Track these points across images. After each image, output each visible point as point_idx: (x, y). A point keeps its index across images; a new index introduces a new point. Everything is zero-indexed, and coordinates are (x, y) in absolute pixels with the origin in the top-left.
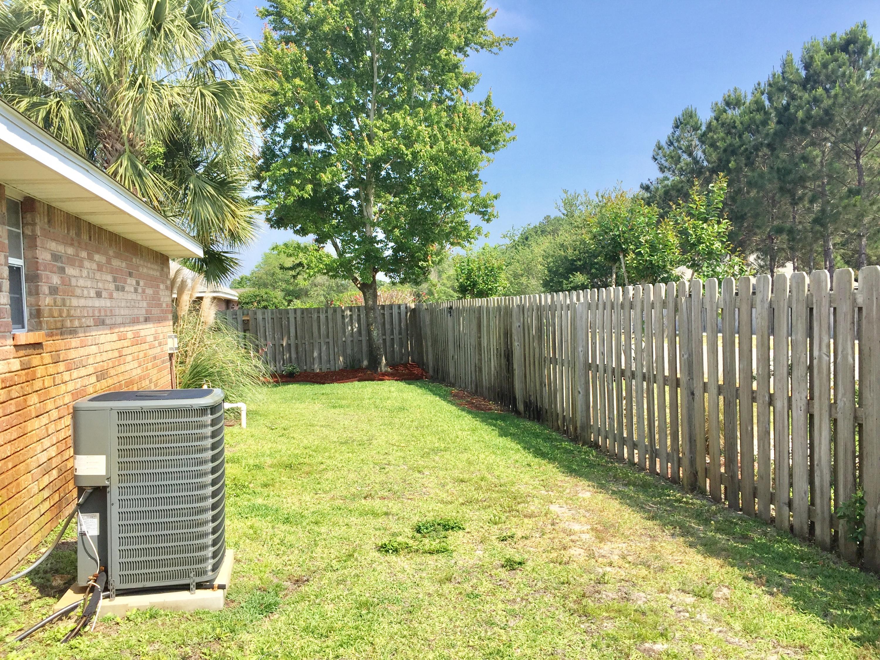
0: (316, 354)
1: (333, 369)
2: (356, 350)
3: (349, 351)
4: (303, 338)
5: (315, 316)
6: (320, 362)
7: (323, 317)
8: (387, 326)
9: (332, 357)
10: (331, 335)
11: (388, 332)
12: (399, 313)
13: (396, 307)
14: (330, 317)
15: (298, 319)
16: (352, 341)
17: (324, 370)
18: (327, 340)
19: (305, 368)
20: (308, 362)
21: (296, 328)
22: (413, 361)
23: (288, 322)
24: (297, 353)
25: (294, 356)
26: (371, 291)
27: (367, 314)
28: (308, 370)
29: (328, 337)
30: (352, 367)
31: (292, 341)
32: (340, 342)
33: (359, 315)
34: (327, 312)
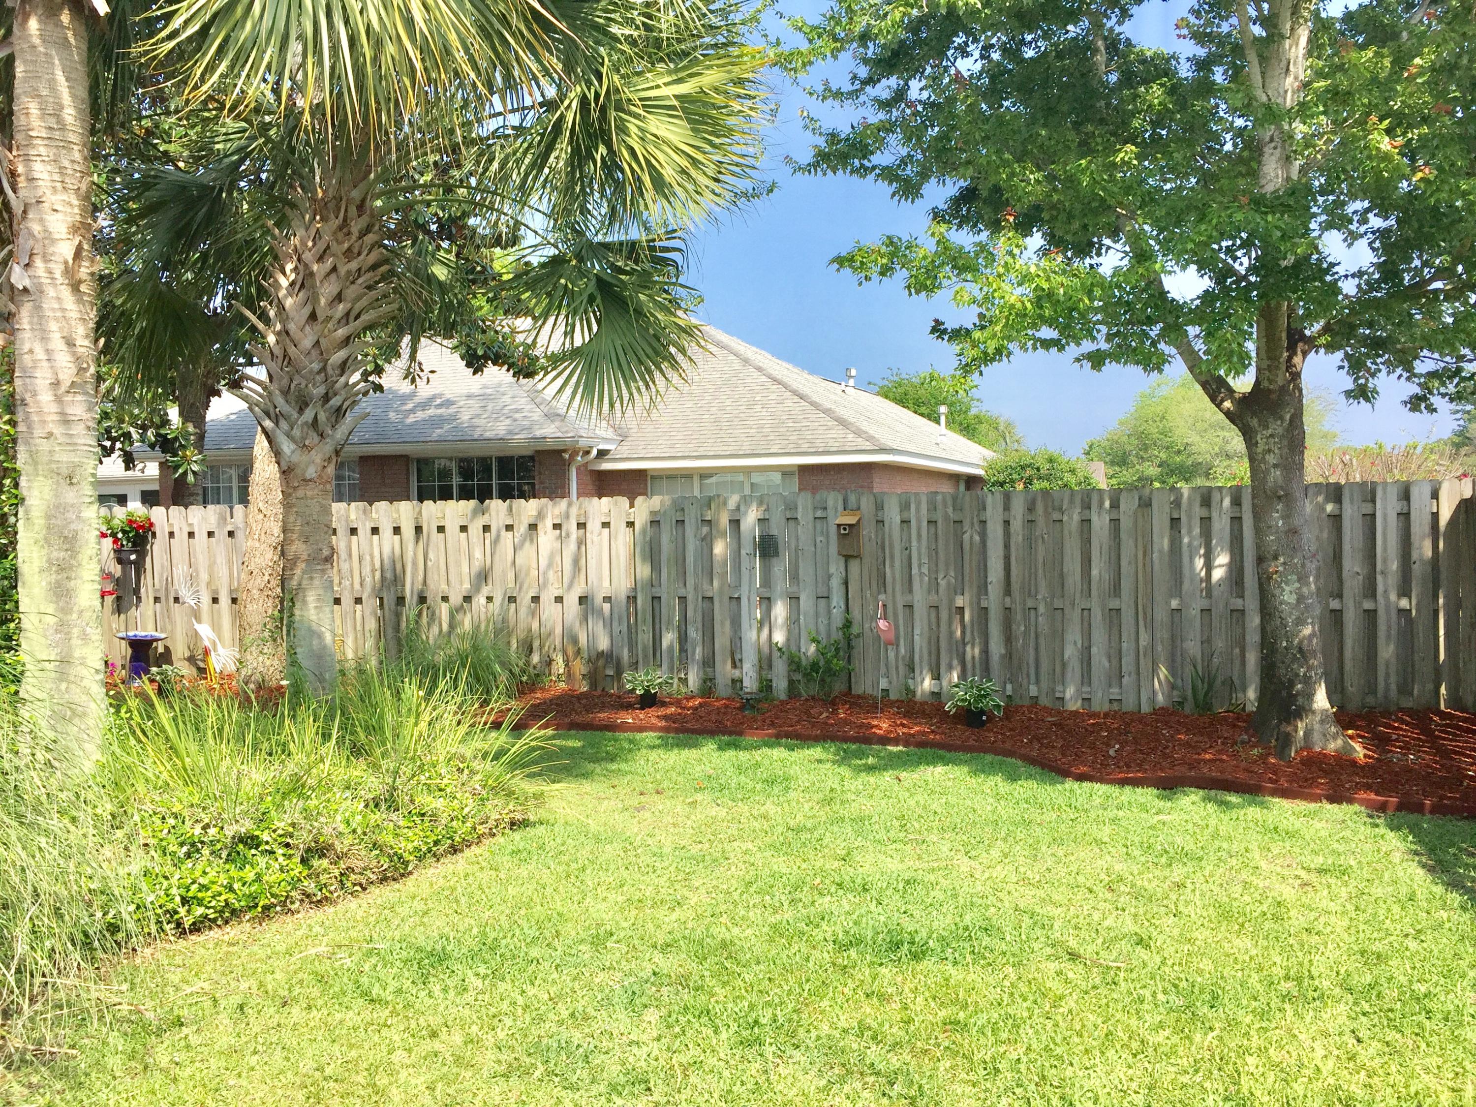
0: (1070, 652)
1: (1129, 705)
2: (1219, 644)
3: (1193, 647)
4: (1030, 591)
5: (1075, 517)
6: (1086, 677)
7: (1100, 522)
8: (1352, 565)
9: (1128, 662)
10: (1126, 585)
11: (1353, 584)
12: (1405, 516)
13: (1393, 494)
14: (1126, 523)
15: (1017, 525)
16: (1206, 611)
17: (1100, 704)
18: (1114, 604)
19: (1033, 690)
20: (1044, 677)
21: (1007, 558)
22: (1455, 701)
23: (983, 535)
24: (1008, 639)
25: (997, 648)
26: (1277, 427)
27: (1258, 516)
28: (1044, 701)
29: (1116, 589)
30: (1204, 706)
31: (994, 598)
32: (1161, 615)
33: (1237, 520)
34: (1115, 505)
